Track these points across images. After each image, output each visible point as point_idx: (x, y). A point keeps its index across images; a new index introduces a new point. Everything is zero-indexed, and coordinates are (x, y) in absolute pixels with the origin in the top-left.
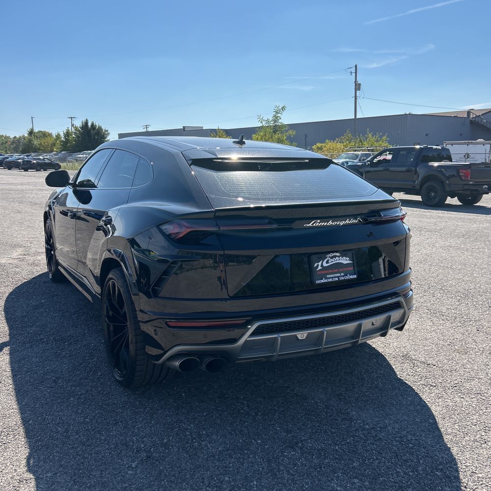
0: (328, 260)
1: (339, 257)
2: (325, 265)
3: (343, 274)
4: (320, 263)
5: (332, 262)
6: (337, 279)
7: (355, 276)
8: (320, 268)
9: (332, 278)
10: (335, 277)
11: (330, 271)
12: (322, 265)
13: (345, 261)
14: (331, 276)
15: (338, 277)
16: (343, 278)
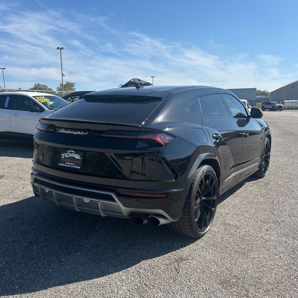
0: (68, 154)
1: (74, 153)
2: (66, 156)
3: (74, 164)
4: (64, 155)
5: (71, 155)
6: (69, 166)
7: (79, 168)
8: (63, 157)
9: (67, 164)
10: (69, 165)
11: (68, 160)
12: (64, 156)
13: (77, 157)
14: (68, 163)
15: (71, 165)
16: (72, 167)
